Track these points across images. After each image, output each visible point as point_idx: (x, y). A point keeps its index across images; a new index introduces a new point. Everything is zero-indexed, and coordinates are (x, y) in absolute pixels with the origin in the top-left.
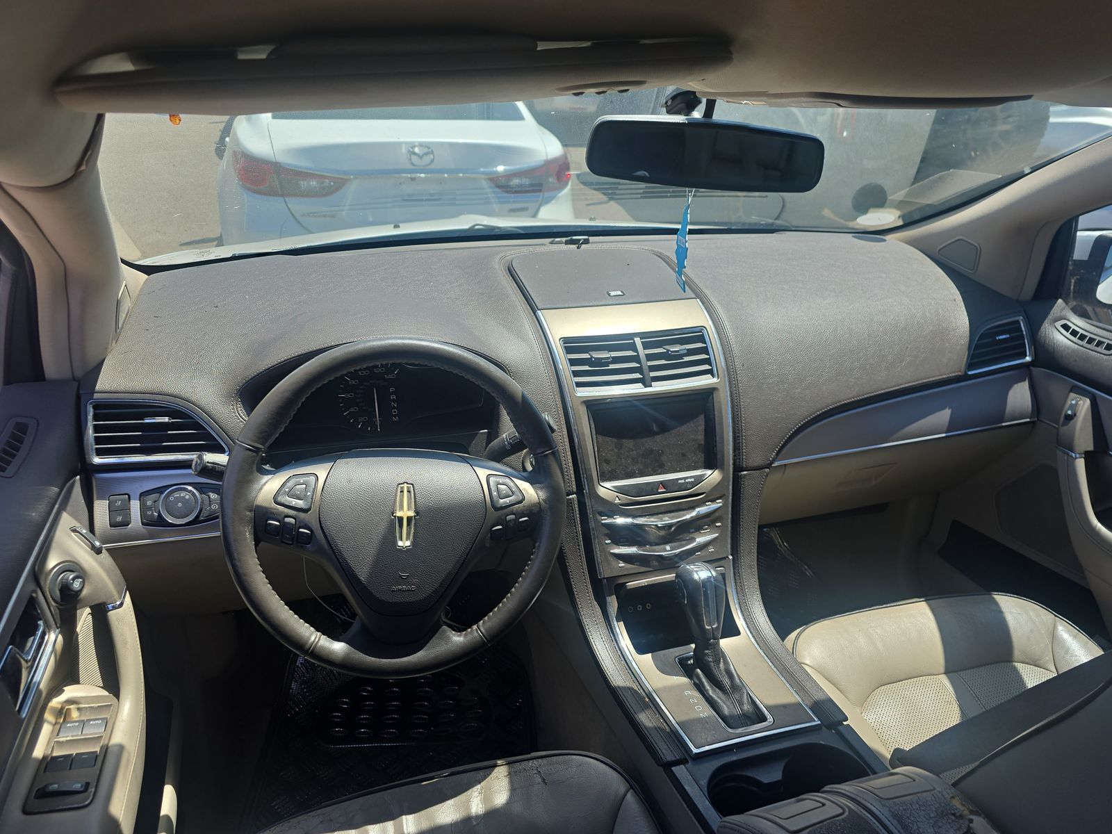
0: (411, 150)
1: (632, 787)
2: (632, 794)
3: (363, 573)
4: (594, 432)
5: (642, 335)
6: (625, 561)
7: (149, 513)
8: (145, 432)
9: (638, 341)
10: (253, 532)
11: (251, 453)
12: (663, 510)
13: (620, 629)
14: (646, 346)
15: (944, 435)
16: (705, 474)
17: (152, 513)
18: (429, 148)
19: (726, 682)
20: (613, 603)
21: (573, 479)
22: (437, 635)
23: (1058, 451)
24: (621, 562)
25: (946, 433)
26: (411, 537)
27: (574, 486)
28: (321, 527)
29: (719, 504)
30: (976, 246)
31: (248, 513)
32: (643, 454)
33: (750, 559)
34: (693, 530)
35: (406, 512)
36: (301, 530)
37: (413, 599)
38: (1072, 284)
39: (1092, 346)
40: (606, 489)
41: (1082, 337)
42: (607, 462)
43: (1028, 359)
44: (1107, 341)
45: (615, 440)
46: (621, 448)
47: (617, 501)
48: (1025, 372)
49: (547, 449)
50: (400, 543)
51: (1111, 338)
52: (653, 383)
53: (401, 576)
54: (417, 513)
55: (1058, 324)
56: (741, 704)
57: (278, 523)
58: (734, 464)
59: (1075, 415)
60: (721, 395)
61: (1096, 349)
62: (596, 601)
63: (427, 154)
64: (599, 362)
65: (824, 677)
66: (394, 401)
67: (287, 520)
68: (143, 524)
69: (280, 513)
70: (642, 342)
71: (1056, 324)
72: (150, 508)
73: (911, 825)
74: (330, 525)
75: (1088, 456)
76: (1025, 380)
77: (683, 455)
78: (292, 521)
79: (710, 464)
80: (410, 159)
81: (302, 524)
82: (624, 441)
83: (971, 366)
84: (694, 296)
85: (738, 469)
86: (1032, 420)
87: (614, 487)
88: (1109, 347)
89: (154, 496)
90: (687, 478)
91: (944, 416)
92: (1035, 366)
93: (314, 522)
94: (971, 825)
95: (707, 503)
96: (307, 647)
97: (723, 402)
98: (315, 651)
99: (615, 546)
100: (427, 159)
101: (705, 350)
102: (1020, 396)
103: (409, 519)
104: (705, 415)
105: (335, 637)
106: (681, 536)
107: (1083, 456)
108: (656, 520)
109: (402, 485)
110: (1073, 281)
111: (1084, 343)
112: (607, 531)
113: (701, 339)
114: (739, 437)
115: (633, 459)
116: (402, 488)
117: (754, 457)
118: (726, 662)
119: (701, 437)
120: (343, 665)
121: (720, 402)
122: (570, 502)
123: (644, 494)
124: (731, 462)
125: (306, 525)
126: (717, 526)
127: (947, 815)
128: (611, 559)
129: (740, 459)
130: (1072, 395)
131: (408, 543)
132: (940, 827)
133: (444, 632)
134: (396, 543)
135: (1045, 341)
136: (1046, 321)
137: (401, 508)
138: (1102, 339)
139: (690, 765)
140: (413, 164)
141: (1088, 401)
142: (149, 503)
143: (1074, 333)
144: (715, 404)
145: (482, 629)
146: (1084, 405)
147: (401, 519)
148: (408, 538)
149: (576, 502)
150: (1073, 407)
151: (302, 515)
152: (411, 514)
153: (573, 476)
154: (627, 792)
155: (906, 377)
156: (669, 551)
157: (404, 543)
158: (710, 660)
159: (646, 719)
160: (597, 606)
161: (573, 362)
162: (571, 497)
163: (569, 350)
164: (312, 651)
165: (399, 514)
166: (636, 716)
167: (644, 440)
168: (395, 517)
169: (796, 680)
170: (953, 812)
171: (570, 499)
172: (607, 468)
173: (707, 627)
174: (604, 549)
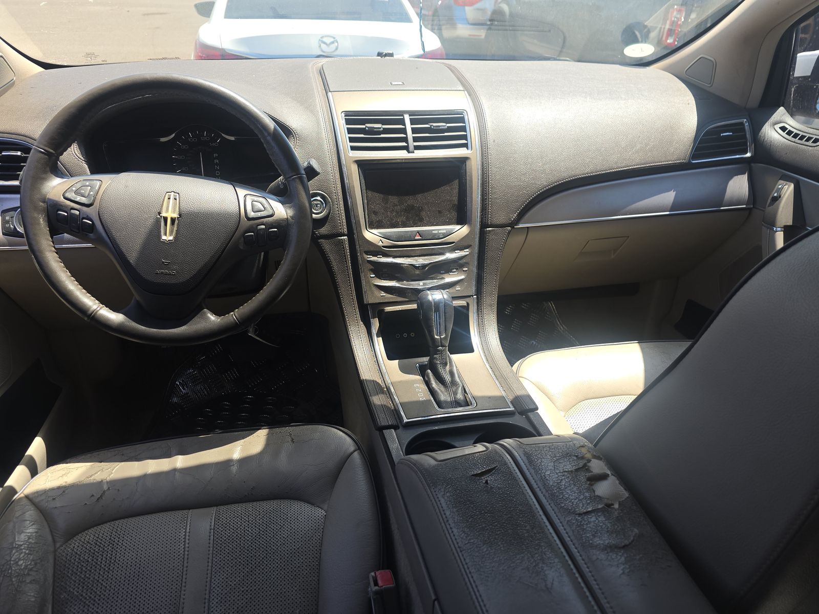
0: (321, 39)
1: (359, 449)
2: (358, 453)
3: (132, 257)
4: (364, 188)
5: (411, 113)
6: (386, 292)
7: (7, 225)
8: (4, 163)
9: (407, 118)
10: (47, 220)
11: (42, 155)
12: (418, 253)
13: (379, 343)
14: (413, 122)
15: (668, 213)
16: (454, 229)
17: (10, 226)
18: (334, 38)
19: (448, 378)
20: (376, 324)
21: (345, 224)
22: (199, 315)
23: (763, 227)
24: (382, 292)
25: (669, 212)
26: (174, 233)
27: (346, 230)
28: (100, 219)
29: (466, 252)
30: (712, 61)
31: (41, 204)
32: (405, 209)
33: (491, 300)
34: (443, 272)
35: (170, 213)
36: (84, 220)
37: (174, 281)
38: (793, 92)
39: (803, 142)
40: (372, 235)
41: (796, 136)
42: (375, 213)
43: (748, 155)
44: (815, 137)
45: (382, 196)
46: (387, 203)
47: (380, 244)
48: (745, 166)
49: (294, 174)
50: (164, 237)
51: (818, 134)
52: (415, 151)
53: (163, 262)
54: (180, 215)
55: (777, 127)
56: (455, 393)
57: (66, 214)
58: (481, 222)
59: (780, 197)
60: (473, 164)
61: (807, 143)
62: (362, 321)
63: (333, 43)
64: (372, 131)
65: (537, 387)
66: (217, 164)
67: (73, 211)
68: (3, 234)
69: (66, 206)
70: (410, 118)
71: (776, 126)
72: (8, 222)
73: (536, 460)
74: (106, 217)
75: (787, 230)
76: (745, 174)
77: (440, 212)
78: (77, 213)
79: (461, 221)
80: (320, 46)
81: (85, 216)
82: (390, 197)
83: (695, 155)
84: (462, 89)
85: (484, 225)
86: (749, 206)
87: (380, 233)
88: (816, 141)
89: (12, 213)
90: (440, 230)
91: (669, 197)
92: (755, 162)
93: (94, 215)
94: (588, 464)
95: (456, 251)
96: (90, 312)
97: (474, 170)
98: (96, 316)
99: (378, 280)
100: (333, 46)
101: (463, 129)
102: (739, 186)
103: (173, 220)
104: (459, 181)
105: (115, 309)
106: (433, 276)
107: (783, 229)
108: (412, 261)
109: (169, 193)
110: (793, 90)
111: (797, 140)
112: (372, 267)
113: (462, 120)
114: (486, 199)
115: (397, 212)
116: (170, 196)
117: (499, 217)
118: (451, 365)
119: (455, 199)
120: (119, 329)
121: (471, 168)
122: (342, 242)
123: (403, 239)
124: (479, 220)
125: (87, 216)
126: (464, 271)
127: (570, 456)
128: (374, 288)
129: (486, 217)
130: (781, 182)
131: (171, 238)
132: (560, 463)
133: (205, 314)
134: (160, 236)
135: (764, 139)
136: (767, 123)
137: (167, 210)
138: (811, 136)
139: (400, 431)
140: (324, 52)
141: (792, 186)
142: (7, 218)
143: (789, 133)
144: (467, 171)
145: (237, 315)
146: (788, 190)
147: (165, 219)
148: (171, 235)
149: (347, 242)
150: (779, 190)
151: (85, 209)
152: (176, 215)
153: (344, 221)
154: (354, 451)
155: (634, 160)
156: (422, 286)
157: (167, 237)
158: (439, 362)
159: (377, 400)
160: (363, 325)
161: (350, 131)
162: (342, 237)
163: (348, 122)
164: (94, 316)
165: (164, 214)
166: (370, 398)
167: (407, 198)
168: (161, 216)
169: (507, 383)
170: (577, 454)
171: (341, 239)
172: (374, 217)
173: (436, 337)
174: (369, 281)
